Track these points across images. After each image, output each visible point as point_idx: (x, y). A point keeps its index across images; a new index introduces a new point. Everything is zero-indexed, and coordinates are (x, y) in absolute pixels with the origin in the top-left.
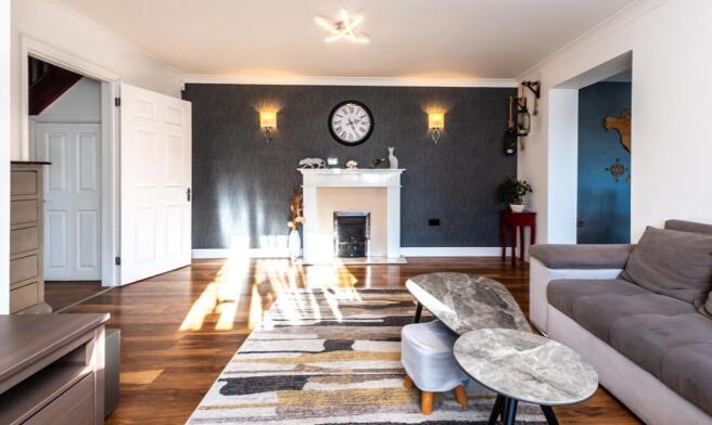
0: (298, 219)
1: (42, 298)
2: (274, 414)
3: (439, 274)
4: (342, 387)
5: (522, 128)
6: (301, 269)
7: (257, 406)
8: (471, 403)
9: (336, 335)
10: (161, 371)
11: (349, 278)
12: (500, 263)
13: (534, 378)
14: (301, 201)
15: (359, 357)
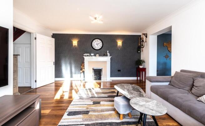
0: (83, 70)
1: (18, 91)
2: (82, 120)
3: (123, 84)
4: (99, 113)
5: (142, 45)
6: (84, 83)
7: (77, 118)
8: (132, 117)
9: (96, 100)
10: (51, 110)
11: (97, 86)
12: (136, 81)
13: (151, 110)
14: (84, 65)
15: (102, 106)
